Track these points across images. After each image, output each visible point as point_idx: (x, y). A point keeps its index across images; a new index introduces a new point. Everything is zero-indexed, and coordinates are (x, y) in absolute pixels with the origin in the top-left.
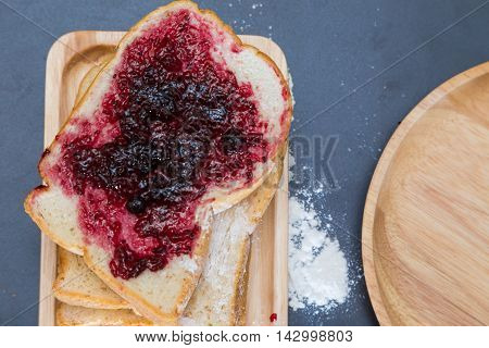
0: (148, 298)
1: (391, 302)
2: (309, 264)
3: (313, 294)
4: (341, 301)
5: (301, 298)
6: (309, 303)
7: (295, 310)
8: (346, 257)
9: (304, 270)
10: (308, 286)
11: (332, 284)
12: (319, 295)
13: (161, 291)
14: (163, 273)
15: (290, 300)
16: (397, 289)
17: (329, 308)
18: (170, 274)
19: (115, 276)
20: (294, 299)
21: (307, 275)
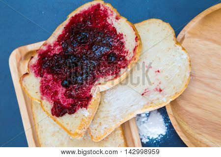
0: (66, 126)
1: (186, 130)
2: (146, 121)
3: (151, 134)
4: (164, 134)
5: (146, 137)
6: (151, 138)
7: (145, 143)
8: (161, 114)
9: (145, 125)
10: (148, 131)
11: (158, 128)
12: (154, 134)
13: (72, 123)
14: (74, 115)
15: (141, 139)
16: (187, 123)
17: (159, 138)
18: (77, 116)
19: (53, 115)
20: (143, 138)
21: (146, 126)
